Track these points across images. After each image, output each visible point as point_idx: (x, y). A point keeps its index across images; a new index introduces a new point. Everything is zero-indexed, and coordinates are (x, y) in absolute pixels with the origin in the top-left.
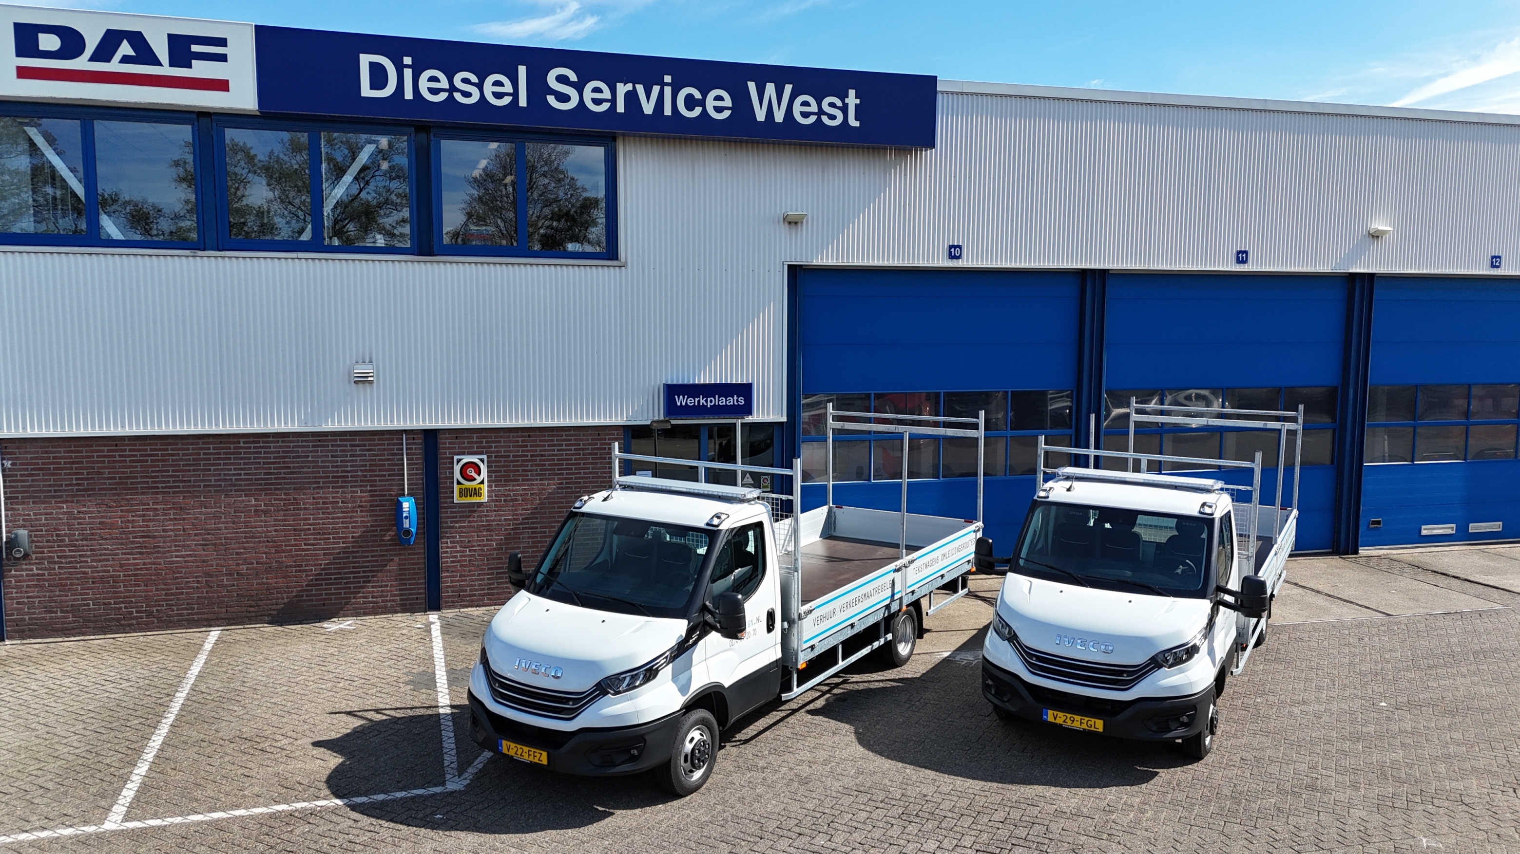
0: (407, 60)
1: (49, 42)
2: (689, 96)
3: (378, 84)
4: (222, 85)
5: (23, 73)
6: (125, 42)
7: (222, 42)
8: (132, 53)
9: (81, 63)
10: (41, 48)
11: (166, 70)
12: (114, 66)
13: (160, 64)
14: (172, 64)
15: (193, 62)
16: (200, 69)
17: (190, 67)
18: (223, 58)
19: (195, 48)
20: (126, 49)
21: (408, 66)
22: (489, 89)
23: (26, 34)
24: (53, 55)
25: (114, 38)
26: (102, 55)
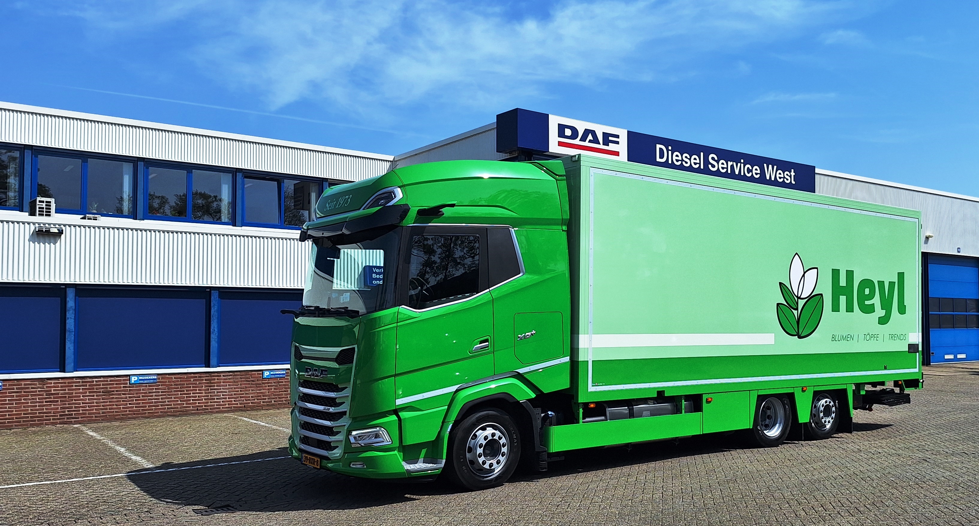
0: (670, 148)
1: (568, 132)
2: (748, 168)
3: (662, 157)
4: (617, 154)
5: (560, 144)
6: (590, 134)
7: (617, 136)
8: (592, 139)
9: (577, 142)
10: (566, 134)
11: (601, 146)
12: (586, 144)
13: (599, 144)
14: (603, 145)
15: (610, 144)
16: (612, 147)
17: (608, 145)
18: (617, 143)
19: (610, 138)
20: (590, 137)
21: (670, 150)
22: (693, 161)
23: (562, 128)
24: (569, 137)
25: (587, 132)
26: (583, 139)
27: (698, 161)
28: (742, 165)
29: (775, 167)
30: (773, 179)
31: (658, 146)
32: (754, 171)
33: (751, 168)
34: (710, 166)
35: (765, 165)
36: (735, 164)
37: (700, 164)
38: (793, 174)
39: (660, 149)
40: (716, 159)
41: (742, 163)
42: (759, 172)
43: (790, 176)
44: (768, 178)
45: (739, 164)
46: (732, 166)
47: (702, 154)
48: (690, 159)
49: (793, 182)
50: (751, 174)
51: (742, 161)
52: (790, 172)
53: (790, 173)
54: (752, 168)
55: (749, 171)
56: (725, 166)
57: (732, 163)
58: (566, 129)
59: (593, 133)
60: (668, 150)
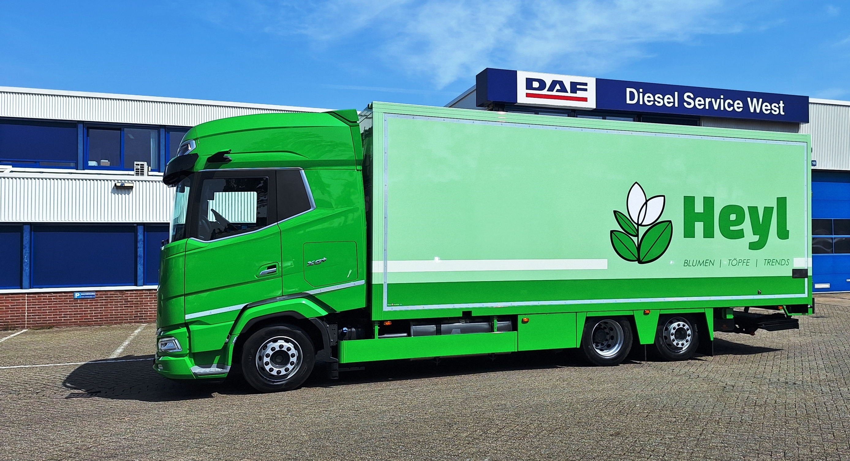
0: (641, 90)
1: (536, 85)
2: (729, 103)
3: (632, 98)
4: (585, 100)
5: (528, 95)
6: (558, 85)
7: (586, 84)
8: (560, 88)
9: (545, 92)
10: (534, 86)
11: (569, 94)
12: (554, 93)
13: (567, 92)
14: (571, 93)
15: (577, 91)
16: (580, 94)
17: (576, 93)
18: (586, 90)
19: (578, 87)
21: (641, 92)
22: (666, 100)
23: (529, 82)
24: (537, 89)
25: (554, 83)
26: (551, 89)
27: (672, 100)
28: (722, 101)
29: (761, 100)
30: (758, 111)
31: (628, 90)
32: (736, 105)
33: (732, 103)
34: (685, 104)
35: (749, 99)
36: (713, 100)
37: (674, 102)
38: (782, 105)
39: (631, 92)
40: (692, 96)
41: (722, 99)
42: (741, 105)
43: (779, 108)
44: (752, 110)
45: (718, 100)
46: (710, 103)
47: (676, 93)
48: (663, 99)
49: (782, 113)
50: (732, 108)
51: (722, 97)
52: (779, 103)
53: (778, 105)
54: (734, 103)
55: (730, 105)
56: (703, 102)
57: (710, 100)
58: (533, 82)
59: (561, 83)
60: (639, 93)
